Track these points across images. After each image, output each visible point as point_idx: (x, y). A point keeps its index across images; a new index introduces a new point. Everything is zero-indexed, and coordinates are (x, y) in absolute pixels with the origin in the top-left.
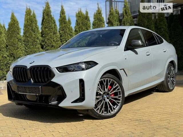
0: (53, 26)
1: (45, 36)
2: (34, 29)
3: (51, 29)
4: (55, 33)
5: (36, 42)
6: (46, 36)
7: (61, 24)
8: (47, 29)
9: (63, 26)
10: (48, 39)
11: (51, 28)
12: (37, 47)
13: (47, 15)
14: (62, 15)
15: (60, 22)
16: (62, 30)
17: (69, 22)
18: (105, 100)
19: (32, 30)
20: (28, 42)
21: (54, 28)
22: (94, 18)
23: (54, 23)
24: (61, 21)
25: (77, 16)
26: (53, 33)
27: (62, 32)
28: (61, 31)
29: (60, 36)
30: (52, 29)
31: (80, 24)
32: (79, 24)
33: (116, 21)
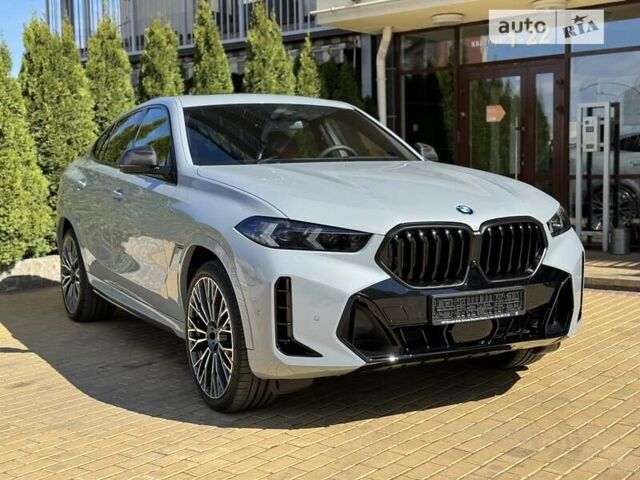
25: (27, 38)
31: (45, 70)
33: (170, 70)
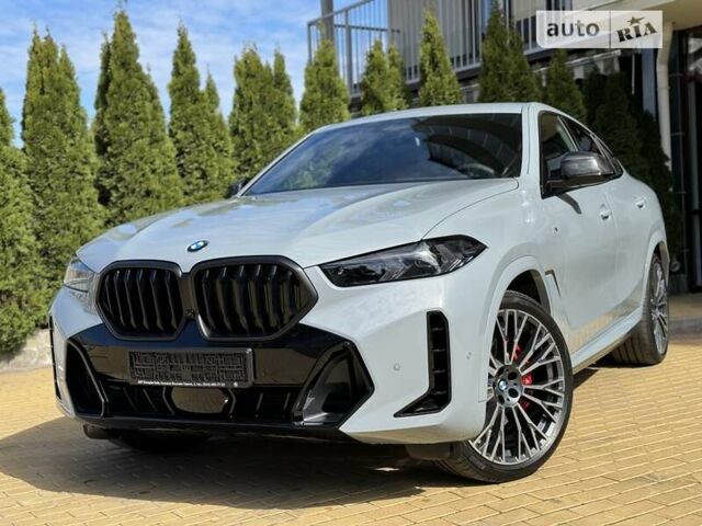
0: (148, 111)
1: (115, 152)
2: (69, 120)
3: (142, 123)
4: (157, 141)
5: (79, 177)
6: (121, 154)
7: (178, 103)
8: (123, 125)
9: (189, 111)
10: (132, 164)
11: (141, 119)
12: (84, 195)
13: (123, 65)
14: (182, 68)
15: (178, 94)
16: (185, 130)
17: (210, 95)
18: (501, 400)
19: (62, 127)
20: (47, 178)
21: (154, 118)
22: (308, 84)
23: (154, 97)
24: (180, 90)
25: (238, 72)
26: (147, 140)
27: (186, 138)
28: (179, 131)
29: (176, 152)
30: (144, 122)
31: (254, 104)
32: (251, 103)
33: (392, 96)
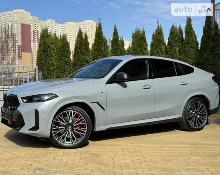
0: (103, 49)
2: (83, 51)
9: (115, 48)
15: (113, 43)
18: (69, 131)
19: (81, 53)
30: (102, 52)
